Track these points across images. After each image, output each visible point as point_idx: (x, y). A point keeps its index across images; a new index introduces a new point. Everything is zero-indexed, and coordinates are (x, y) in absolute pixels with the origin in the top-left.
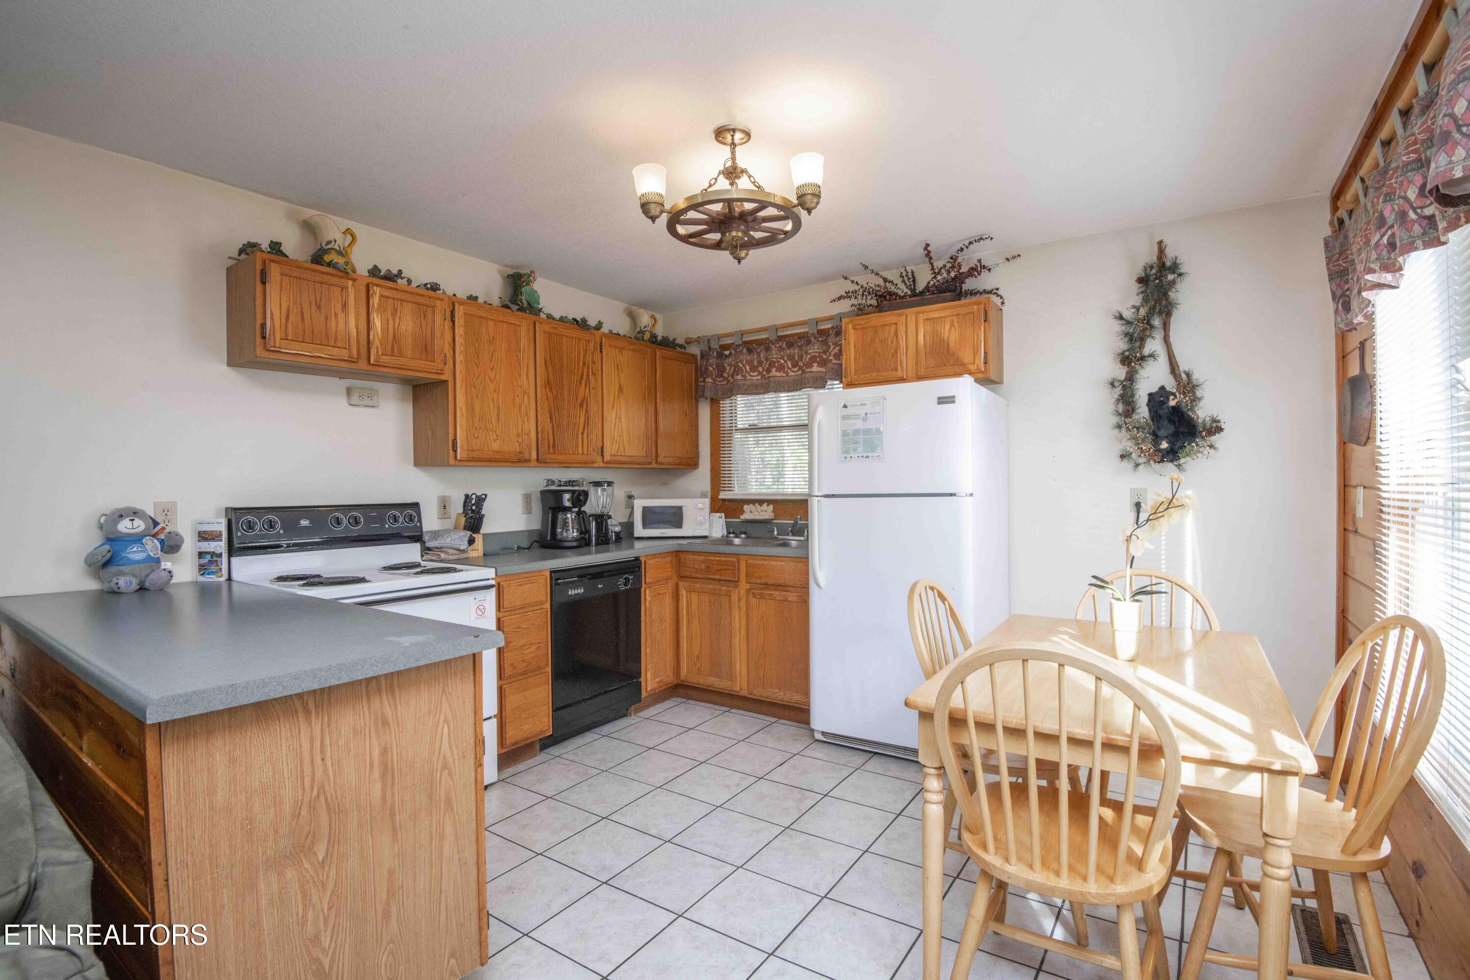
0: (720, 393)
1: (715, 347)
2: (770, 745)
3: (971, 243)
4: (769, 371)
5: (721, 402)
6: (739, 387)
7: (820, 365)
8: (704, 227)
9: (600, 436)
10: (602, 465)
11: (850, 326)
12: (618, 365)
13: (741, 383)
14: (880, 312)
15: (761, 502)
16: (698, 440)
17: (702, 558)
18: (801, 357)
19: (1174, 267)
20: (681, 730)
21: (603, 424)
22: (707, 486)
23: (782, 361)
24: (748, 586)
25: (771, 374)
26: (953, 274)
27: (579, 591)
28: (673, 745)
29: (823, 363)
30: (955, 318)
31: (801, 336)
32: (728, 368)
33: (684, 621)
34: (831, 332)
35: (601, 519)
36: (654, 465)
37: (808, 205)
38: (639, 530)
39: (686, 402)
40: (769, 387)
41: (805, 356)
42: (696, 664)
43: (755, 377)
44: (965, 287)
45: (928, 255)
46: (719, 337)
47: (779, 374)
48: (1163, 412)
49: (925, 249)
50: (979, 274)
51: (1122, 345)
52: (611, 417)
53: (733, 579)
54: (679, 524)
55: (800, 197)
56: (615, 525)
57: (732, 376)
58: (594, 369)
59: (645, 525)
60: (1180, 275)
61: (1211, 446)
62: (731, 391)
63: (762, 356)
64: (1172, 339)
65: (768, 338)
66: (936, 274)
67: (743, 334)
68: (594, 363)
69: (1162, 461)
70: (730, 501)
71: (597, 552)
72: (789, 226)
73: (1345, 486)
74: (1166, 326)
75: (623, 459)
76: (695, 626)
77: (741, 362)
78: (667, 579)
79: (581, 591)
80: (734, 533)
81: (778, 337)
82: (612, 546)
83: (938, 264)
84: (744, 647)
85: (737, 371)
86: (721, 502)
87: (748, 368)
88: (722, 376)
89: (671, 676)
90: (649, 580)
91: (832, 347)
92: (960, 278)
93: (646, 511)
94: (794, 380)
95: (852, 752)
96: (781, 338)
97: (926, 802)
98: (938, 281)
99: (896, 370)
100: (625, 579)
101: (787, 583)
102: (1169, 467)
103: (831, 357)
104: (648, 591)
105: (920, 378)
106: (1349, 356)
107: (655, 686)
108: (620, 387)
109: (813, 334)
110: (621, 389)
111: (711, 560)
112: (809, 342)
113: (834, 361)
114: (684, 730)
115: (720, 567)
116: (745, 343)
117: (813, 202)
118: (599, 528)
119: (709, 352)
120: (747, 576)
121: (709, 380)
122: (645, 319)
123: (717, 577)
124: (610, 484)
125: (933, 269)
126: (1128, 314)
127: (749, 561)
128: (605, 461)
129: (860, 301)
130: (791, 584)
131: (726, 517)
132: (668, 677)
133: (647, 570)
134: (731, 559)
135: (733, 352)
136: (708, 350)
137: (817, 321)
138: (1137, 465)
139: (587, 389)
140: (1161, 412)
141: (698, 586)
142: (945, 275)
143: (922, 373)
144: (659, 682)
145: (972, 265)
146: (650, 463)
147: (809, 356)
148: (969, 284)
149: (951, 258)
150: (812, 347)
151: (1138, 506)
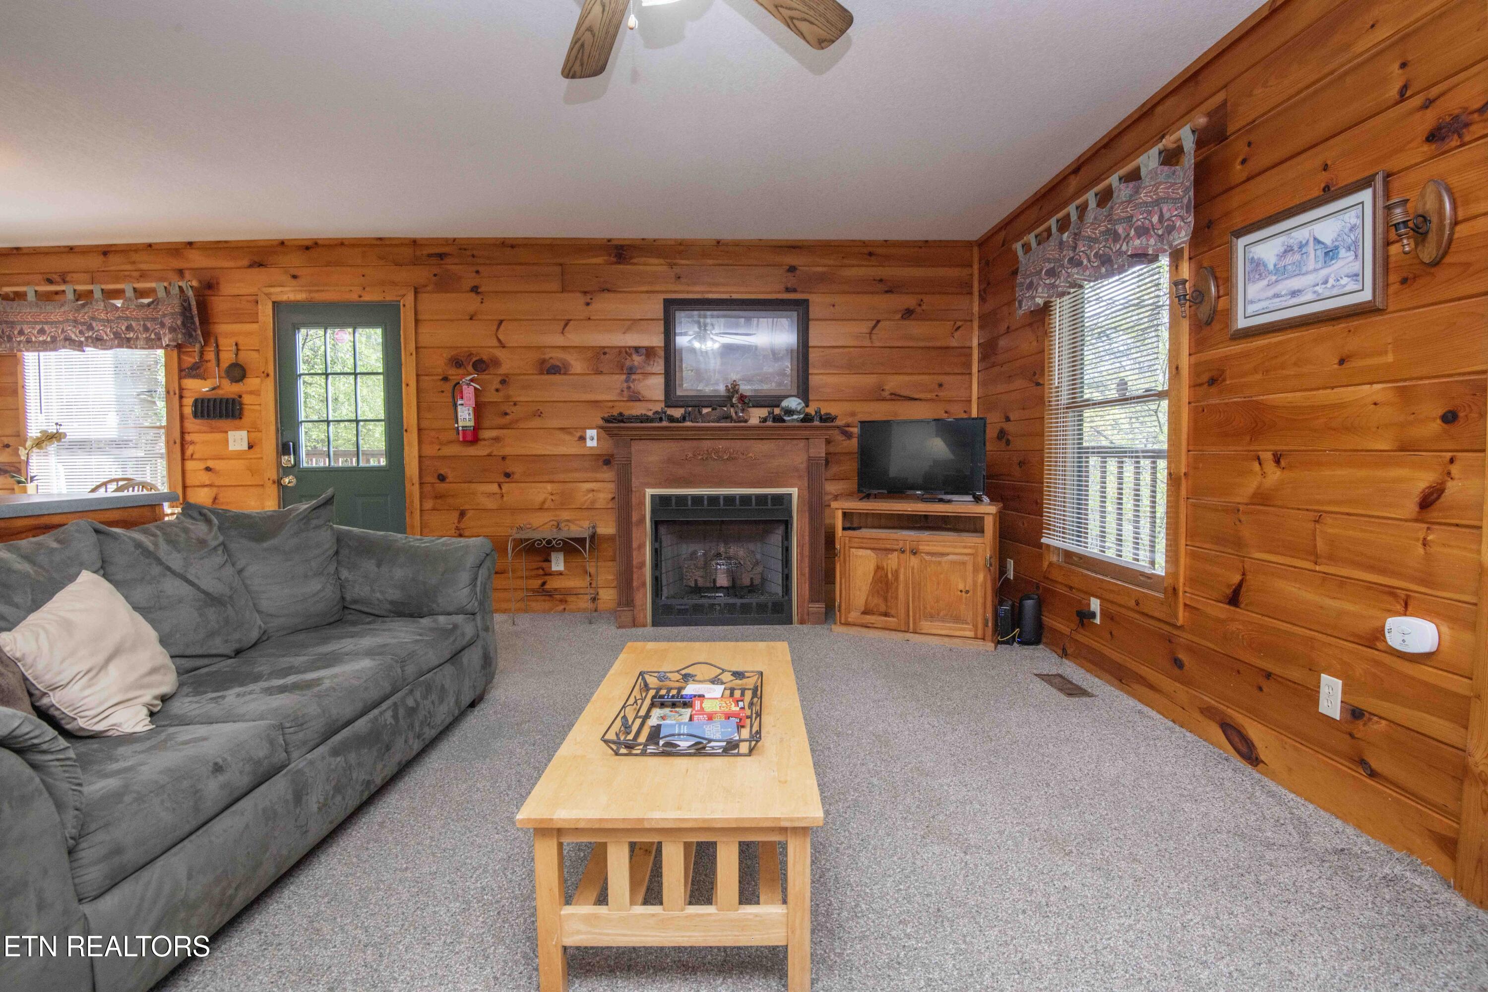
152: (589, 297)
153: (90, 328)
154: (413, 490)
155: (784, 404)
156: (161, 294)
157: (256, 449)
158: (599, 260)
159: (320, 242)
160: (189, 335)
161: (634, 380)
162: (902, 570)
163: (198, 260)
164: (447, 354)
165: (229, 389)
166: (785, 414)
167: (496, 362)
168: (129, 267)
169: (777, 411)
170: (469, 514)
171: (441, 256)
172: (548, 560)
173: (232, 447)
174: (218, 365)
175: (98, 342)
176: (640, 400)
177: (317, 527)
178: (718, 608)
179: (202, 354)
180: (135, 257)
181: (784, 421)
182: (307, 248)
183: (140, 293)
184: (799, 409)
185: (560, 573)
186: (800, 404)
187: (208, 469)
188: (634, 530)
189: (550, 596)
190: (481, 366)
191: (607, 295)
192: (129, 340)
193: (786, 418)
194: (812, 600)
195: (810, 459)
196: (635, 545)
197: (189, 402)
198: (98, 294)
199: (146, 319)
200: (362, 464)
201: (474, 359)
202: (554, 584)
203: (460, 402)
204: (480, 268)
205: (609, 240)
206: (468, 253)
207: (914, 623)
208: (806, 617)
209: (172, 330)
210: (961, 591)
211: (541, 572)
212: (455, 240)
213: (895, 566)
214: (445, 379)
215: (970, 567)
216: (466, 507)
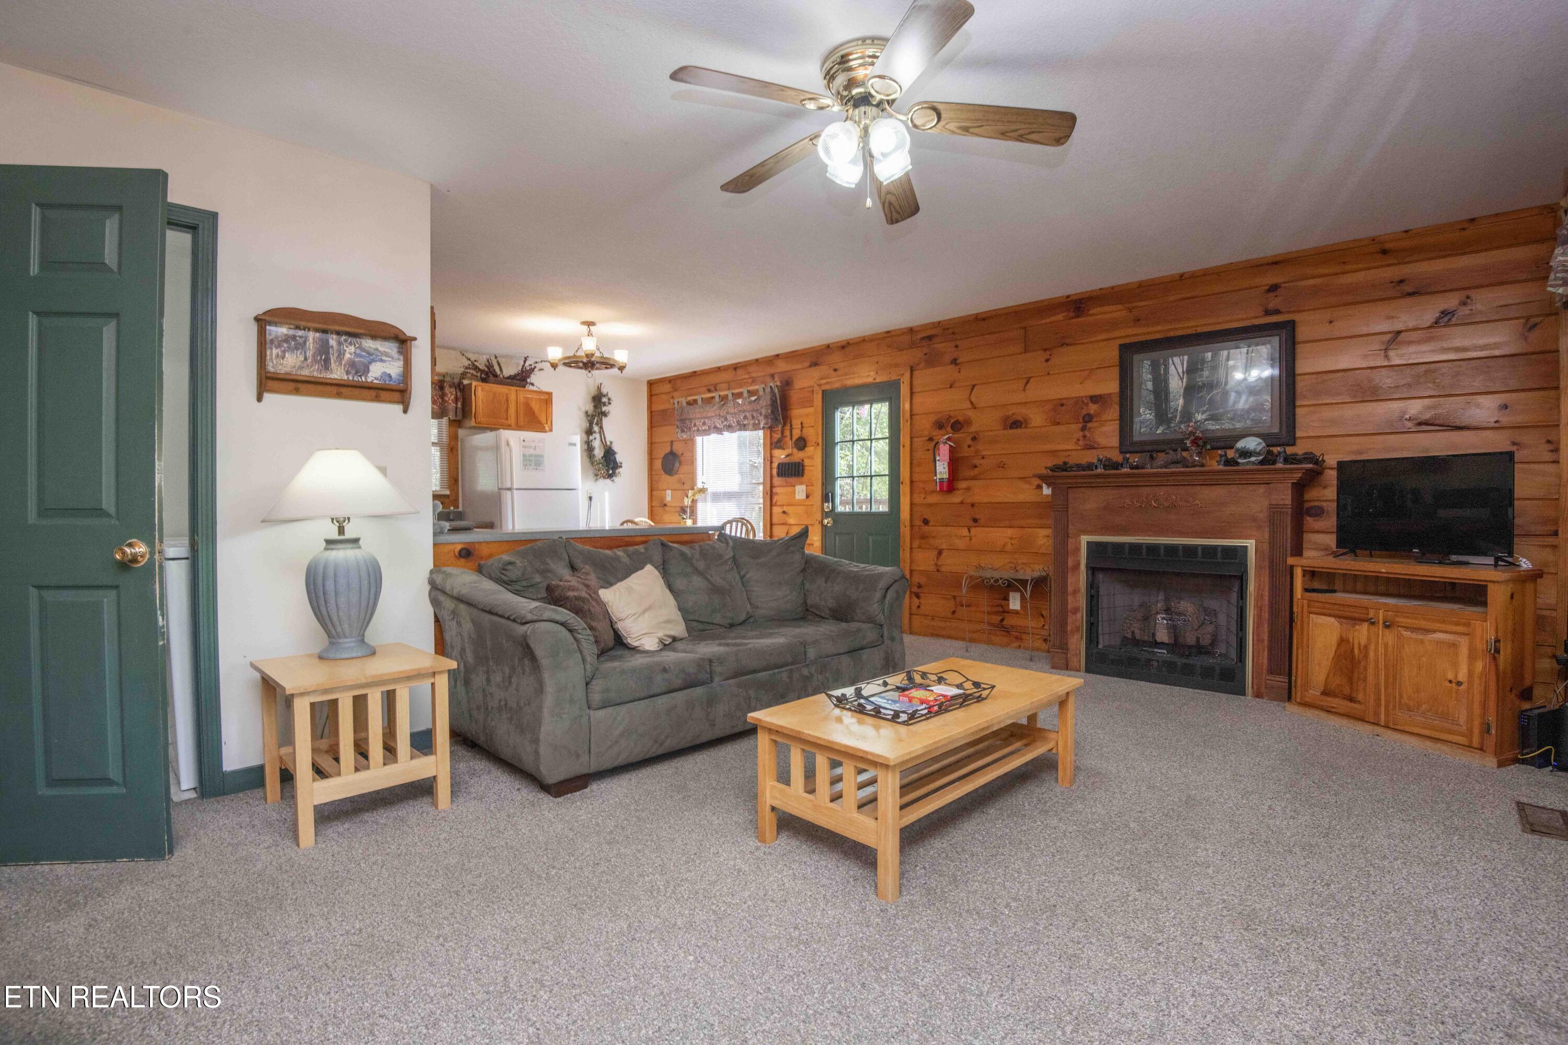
3: (532, 357)
19: (606, 396)
30: (537, 399)
44: (528, 380)
45: (515, 357)
48: (612, 458)
50: (531, 375)
60: (608, 400)
61: (619, 473)
64: (604, 428)
66: (515, 370)
69: (603, 478)
73: (652, 490)
74: (602, 422)
83: (517, 364)
91: (449, 394)
92: (525, 376)
98: (516, 375)
99: (507, 420)
102: (606, 481)
103: (451, 401)
106: (656, 444)
113: (453, 404)
125: (514, 367)
126: (587, 411)
140: (606, 458)
142: (519, 372)
143: (521, 424)
145: (530, 370)
151: (590, 498)
152: (1048, 352)
153: (726, 419)
154: (905, 531)
155: (1240, 444)
156: (761, 393)
157: (811, 498)
158: (1060, 317)
159: (851, 342)
160: (776, 419)
161: (1090, 428)
162: (1372, 647)
163: (782, 366)
164: (932, 418)
165: (798, 456)
166: (1240, 456)
167: (968, 422)
168: (747, 376)
169: (1231, 454)
170: (945, 554)
171: (930, 338)
172: (1006, 599)
173: (797, 497)
174: (791, 439)
175: (730, 428)
176: (1094, 448)
177: (793, 552)
178: (1155, 664)
179: (783, 432)
180: (751, 369)
181: (1237, 464)
182: (843, 347)
183: (751, 393)
184: (1258, 450)
185: (1016, 612)
186: (1260, 443)
187: (784, 512)
188: (1070, 575)
189: (1008, 632)
190: (957, 426)
191: (1064, 349)
192: (745, 425)
193: (1240, 461)
194: (1271, 672)
195: (1271, 507)
196: (1070, 589)
197: (775, 465)
198: (730, 397)
199: (753, 410)
200: (873, 510)
201: (952, 421)
202: (1010, 621)
203: (938, 458)
204: (958, 343)
205: (1068, 297)
206: (950, 331)
207: (1387, 715)
208: (1263, 690)
209: (766, 417)
210: (1450, 682)
211: (1001, 609)
212: (939, 322)
213: (1363, 642)
214: (931, 439)
215: (1464, 651)
216: (944, 547)
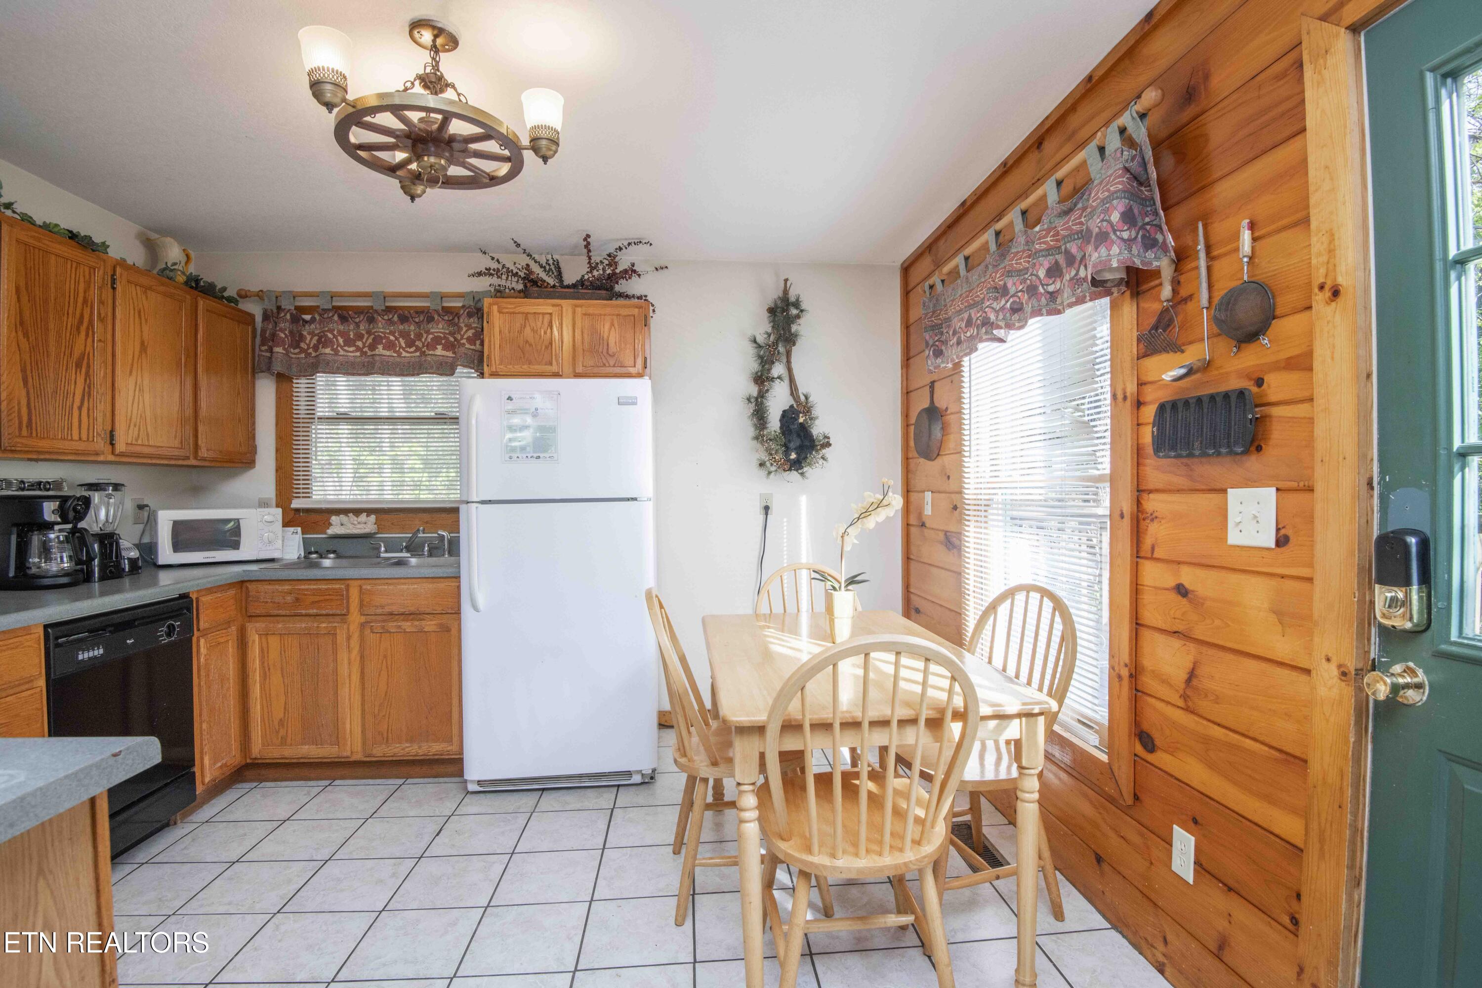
0: (294, 369)
1: (288, 307)
2: (412, 813)
3: (629, 244)
4: (372, 347)
5: (295, 381)
6: (328, 364)
7: (445, 348)
8: (392, 140)
9: (109, 415)
10: (111, 458)
11: (495, 308)
12: (139, 312)
13: (329, 358)
14: (526, 297)
15: (357, 512)
16: (254, 429)
17: (287, 587)
18: (419, 336)
19: (797, 304)
20: (270, 826)
21: (113, 398)
22: (269, 490)
23: (392, 338)
24: (363, 619)
25: (377, 352)
26: (609, 271)
27: (96, 653)
28: (268, 848)
29: (448, 347)
30: (615, 317)
31: (419, 311)
32: (309, 337)
33: (255, 678)
34: (462, 312)
35: (108, 540)
36: (193, 462)
37: (544, 151)
38: (166, 554)
39: (239, 377)
40: (373, 368)
41: (425, 336)
42: (278, 732)
43: (351, 353)
44: (617, 288)
45: (587, 246)
46: (295, 296)
47: (388, 353)
48: (794, 427)
49: (585, 239)
50: (630, 278)
51: (755, 366)
52: (127, 386)
53: (338, 612)
54: (236, 545)
55: (534, 140)
56: (128, 549)
57: (316, 348)
58: (102, 312)
59: (178, 546)
60: (802, 311)
61: (823, 458)
62: (313, 368)
63: (362, 327)
64: (794, 365)
65: (372, 307)
66: (592, 268)
67: (333, 296)
68: (101, 302)
69: (790, 470)
70: (308, 511)
71: (103, 594)
72: (504, 169)
73: (908, 491)
74: (788, 354)
75: (146, 450)
76: (276, 679)
77: (331, 331)
78: (228, 623)
79: (99, 652)
80: (316, 552)
81: (387, 307)
82: (127, 581)
83: (596, 258)
84: (357, 698)
85: (323, 341)
86: (292, 513)
87: (341, 341)
88: (297, 346)
89: (238, 755)
90: (203, 625)
91: (465, 329)
92: (614, 278)
93: (178, 527)
94: (409, 363)
95: (516, 796)
96: (389, 309)
97: (742, 821)
98: (594, 276)
99: (551, 364)
100: (169, 627)
101: (422, 610)
102: (794, 475)
103: (464, 341)
104: (202, 641)
105: (577, 376)
106: (912, 394)
107: (217, 773)
108: (142, 343)
109: (436, 311)
110: (143, 347)
111: (303, 590)
112: (430, 319)
113: (467, 346)
114: (276, 824)
115: (317, 598)
116: (336, 309)
117: (551, 150)
118: (105, 555)
119: (278, 313)
120: (362, 605)
121: (279, 349)
122: (173, 253)
123: (311, 611)
124: (117, 487)
125: (589, 263)
126: (761, 339)
127: (364, 587)
128: (117, 452)
129: (503, 283)
130: (428, 611)
131: (303, 533)
132: (233, 757)
133: (201, 611)
134: (337, 586)
135: (317, 317)
136: (275, 311)
137: (443, 296)
138: (770, 473)
139: (90, 340)
140: (792, 427)
141: (280, 626)
142: (601, 272)
143: (580, 369)
144: (221, 767)
145: (626, 267)
146: (188, 458)
147: (431, 336)
148: (622, 286)
149: (609, 255)
150: (435, 325)
151: (767, 509)
157: (1295, 547)
163: (1166, 48)
173: (1238, 535)
179: (1177, 283)
187: (1181, 591)
197: (1149, 414)
209: (1101, 239)
